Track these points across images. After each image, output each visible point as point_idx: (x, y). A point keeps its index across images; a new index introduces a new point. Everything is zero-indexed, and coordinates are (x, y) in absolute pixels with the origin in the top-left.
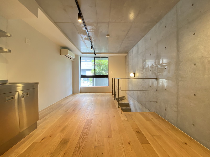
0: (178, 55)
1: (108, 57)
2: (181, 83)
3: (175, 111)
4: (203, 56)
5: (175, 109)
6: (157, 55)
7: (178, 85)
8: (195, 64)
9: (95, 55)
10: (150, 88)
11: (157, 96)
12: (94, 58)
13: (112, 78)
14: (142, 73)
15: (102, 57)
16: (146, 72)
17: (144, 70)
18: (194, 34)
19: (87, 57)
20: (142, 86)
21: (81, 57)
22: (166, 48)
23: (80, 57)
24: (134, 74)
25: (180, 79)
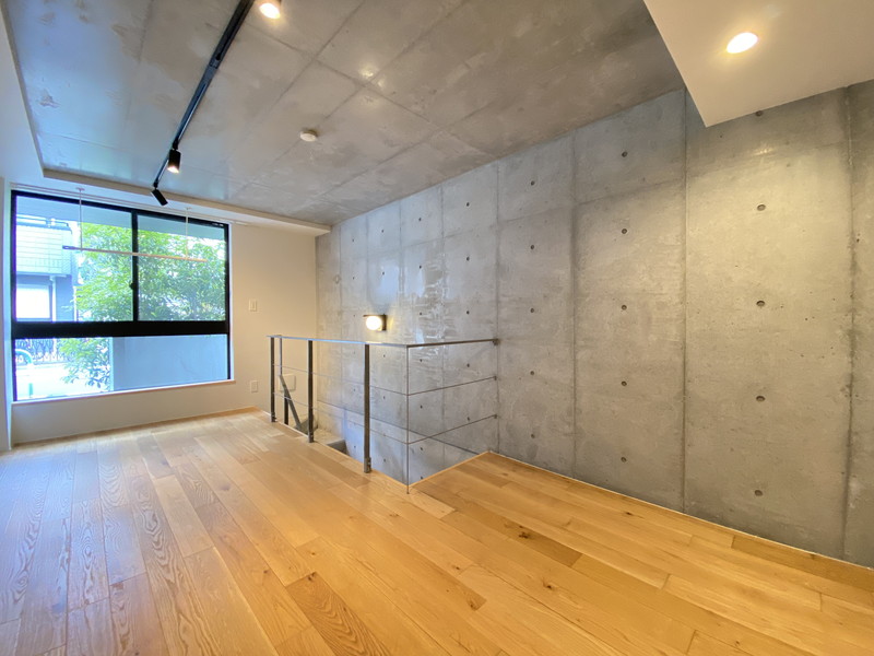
0: (574, 276)
1: (226, 227)
2: (582, 355)
3: (566, 435)
4: (644, 290)
5: (568, 429)
6: (498, 264)
7: (575, 361)
8: (624, 307)
9: (163, 202)
10: (468, 370)
11: (498, 398)
12: (129, 215)
13: (272, 339)
14: (426, 319)
15: (192, 220)
16: (448, 317)
17: (439, 307)
18: (624, 231)
19: (85, 203)
20: (425, 366)
21: (15, 194)
22: (532, 247)
23: (10, 194)
24: (384, 318)
25: (581, 343)
